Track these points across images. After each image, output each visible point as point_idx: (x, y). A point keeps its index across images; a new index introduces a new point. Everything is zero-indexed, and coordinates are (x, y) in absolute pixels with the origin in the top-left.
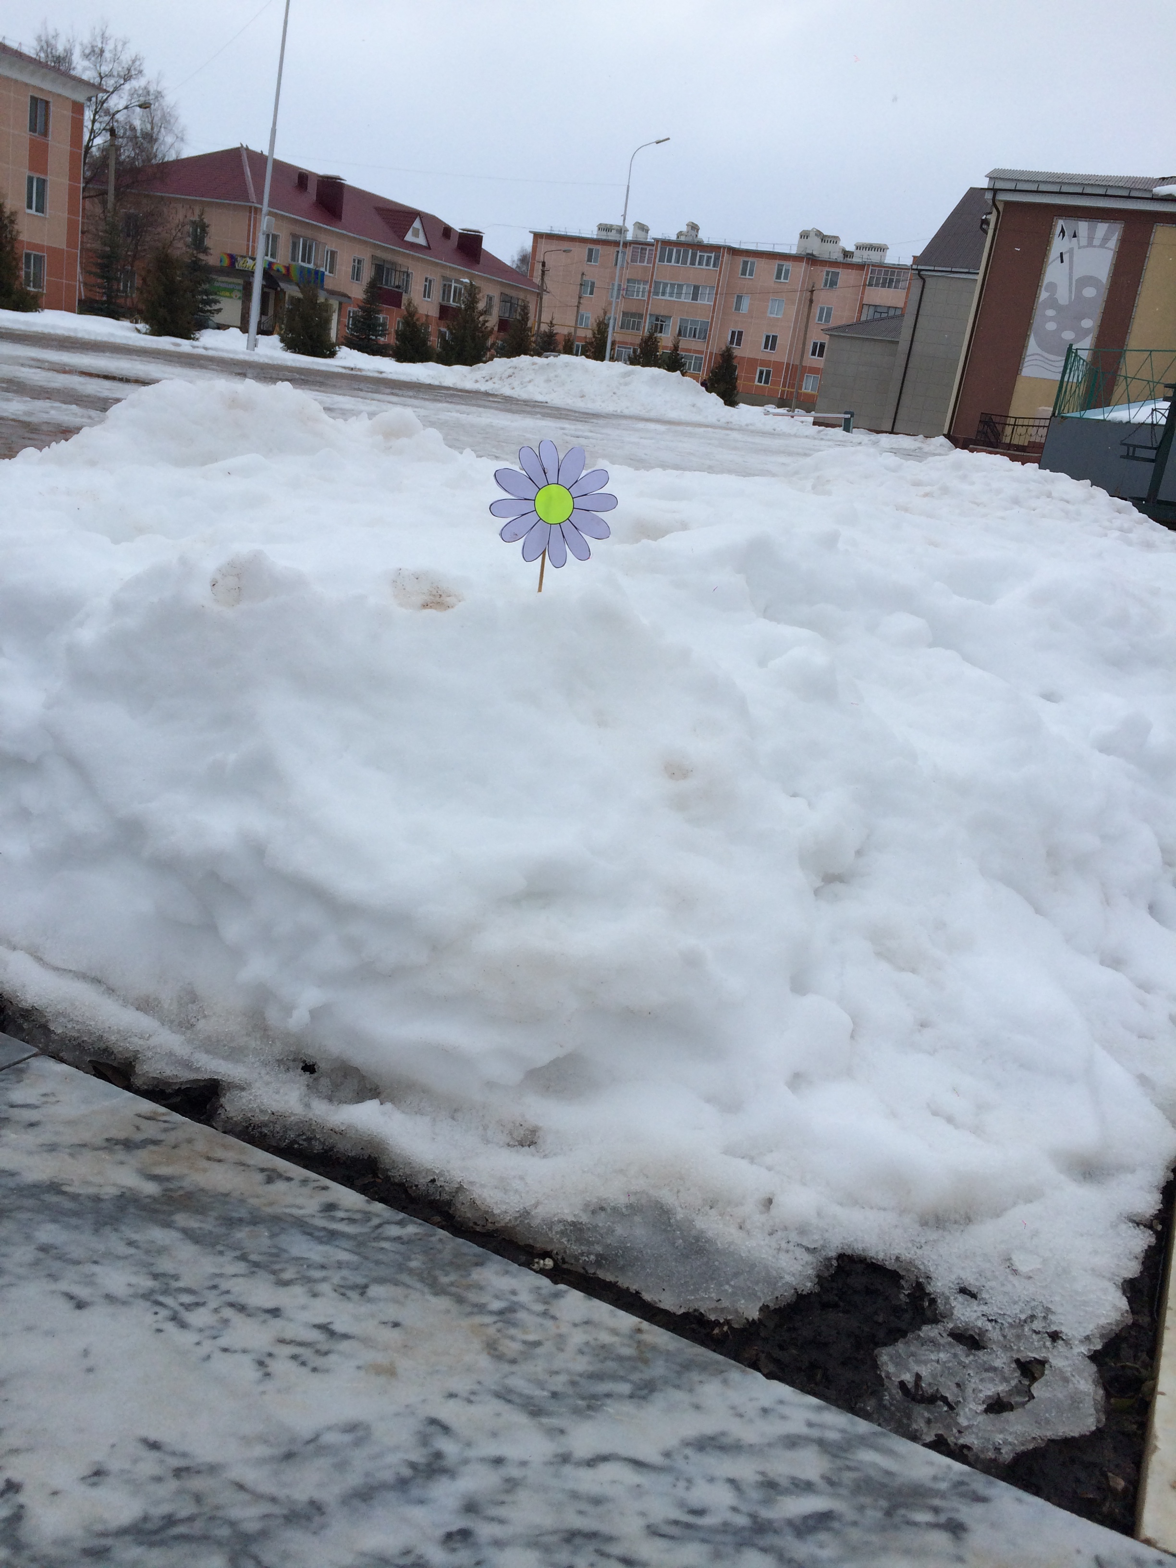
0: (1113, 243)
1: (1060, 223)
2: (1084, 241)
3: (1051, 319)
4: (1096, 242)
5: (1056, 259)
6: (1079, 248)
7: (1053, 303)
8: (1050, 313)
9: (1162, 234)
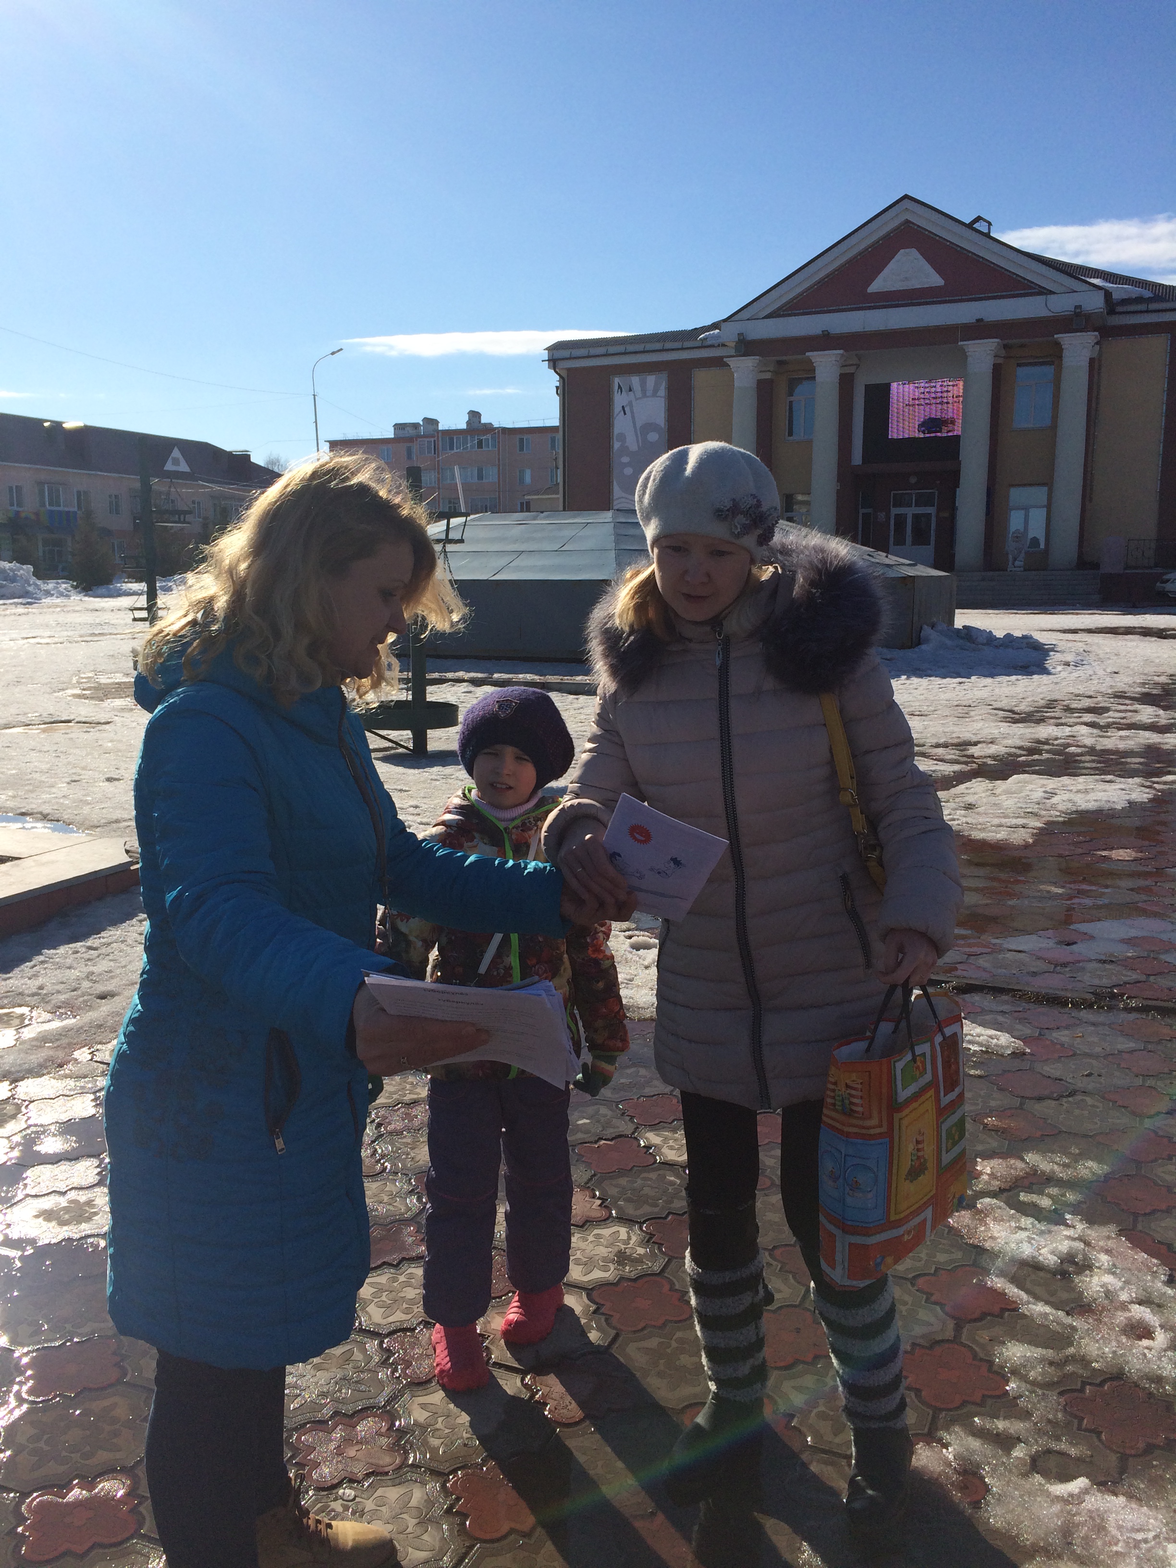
0: (662, 392)
1: (617, 381)
2: (639, 394)
3: (626, 465)
4: (649, 393)
5: (620, 412)
6: (637, 399)
7: (625, 450)
8: (625, 460)
9: (701, 378)
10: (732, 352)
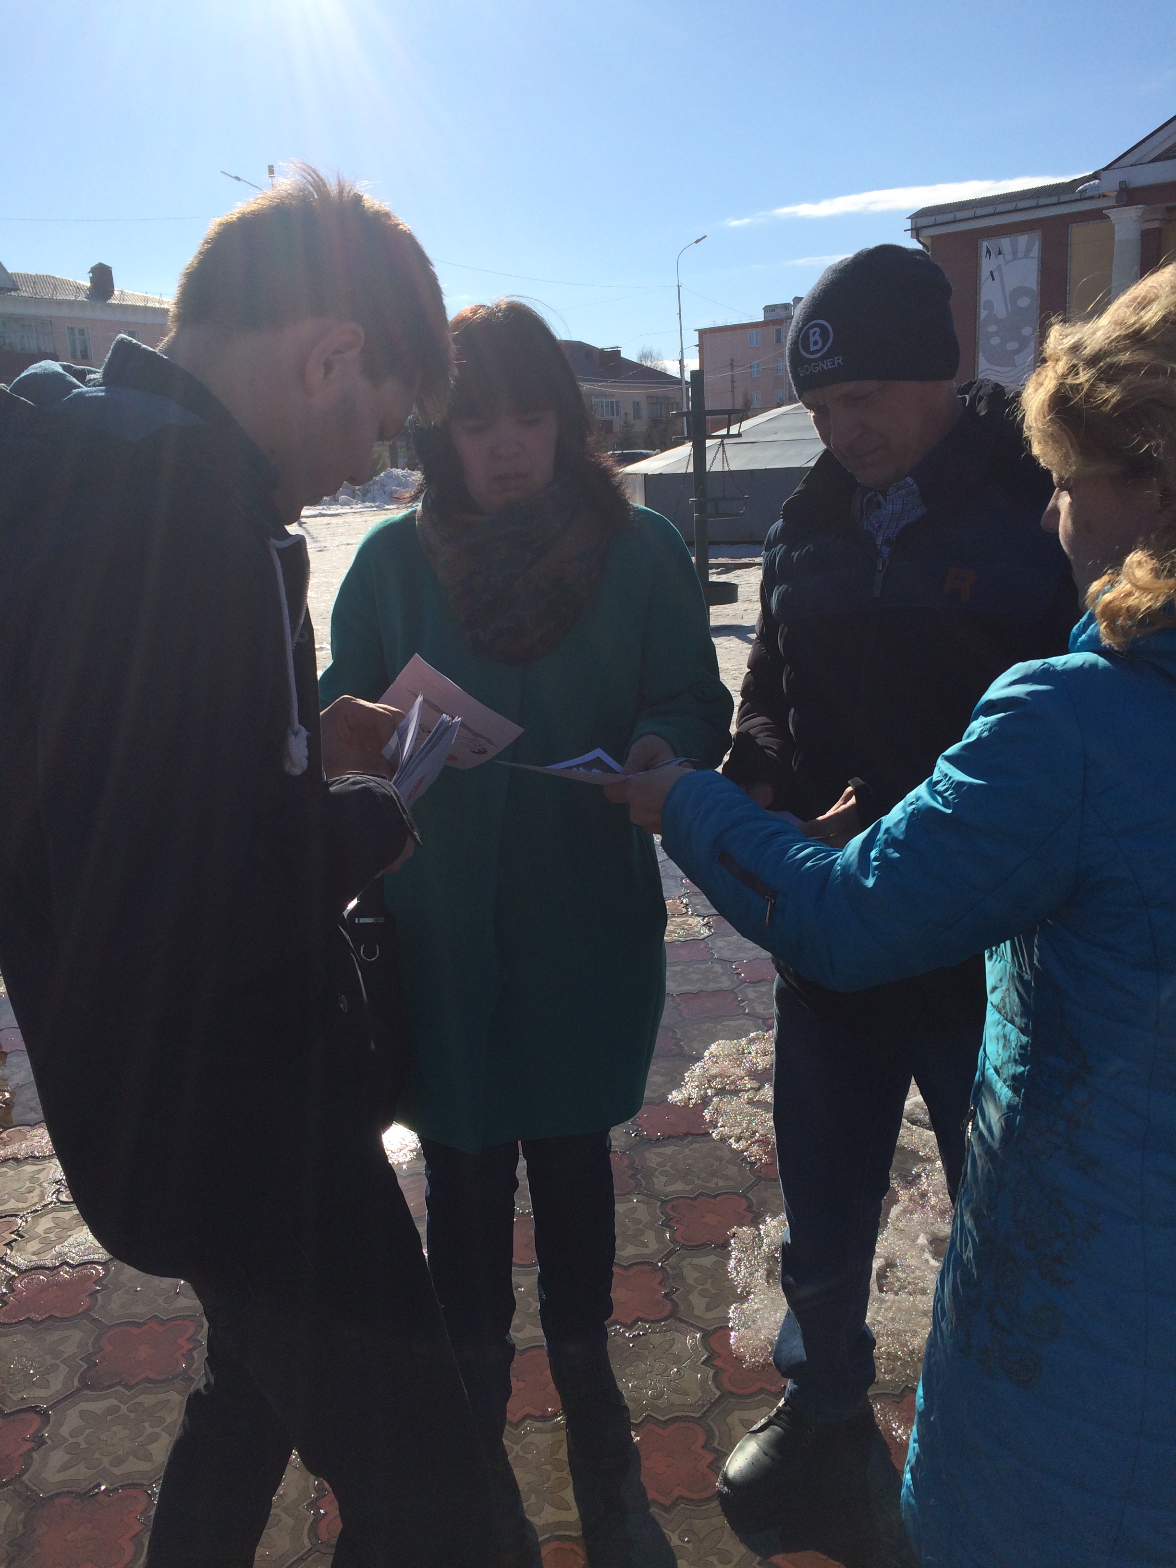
0: (1035, 252)
1: (985, 244)
2: (1009, 257)
3: (994, 334)
4: (1020, 254)
5: (987, 279)
6: (1007, 263)
7: (992, 319)
8: (992, 328)
9: (1078, 234)
10: (1112, 202)
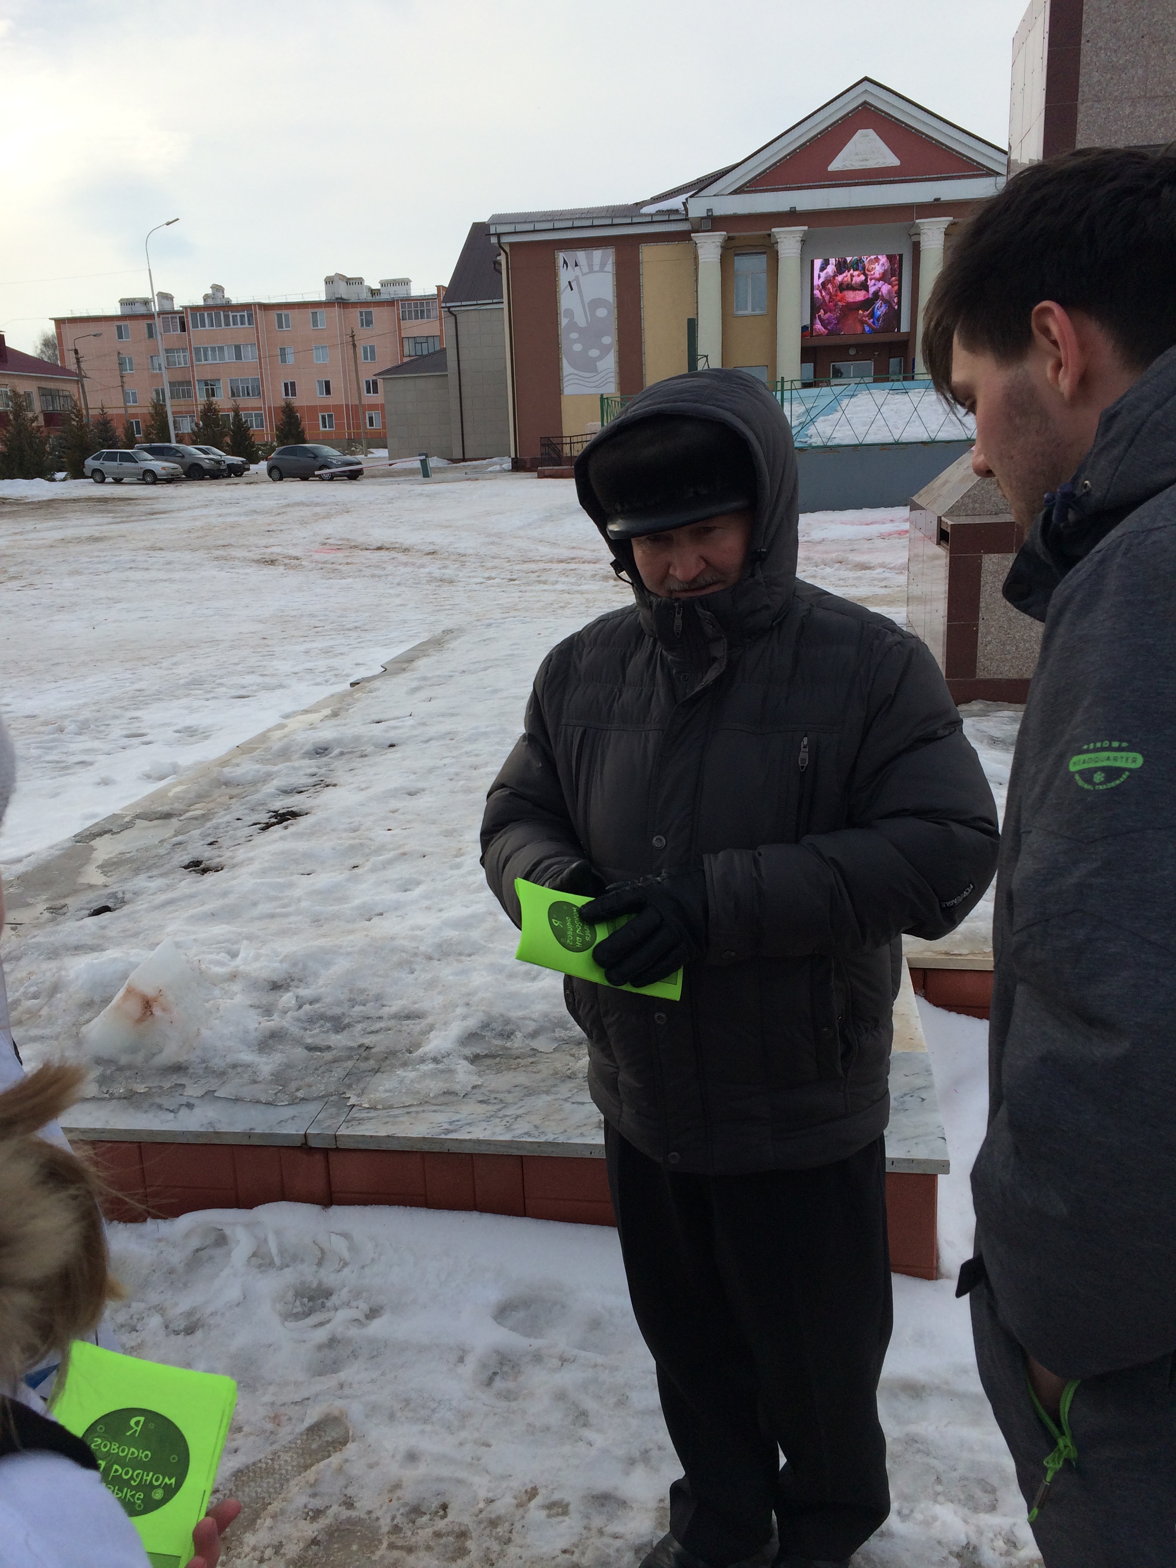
0: (610, 267)
1: (561, 256)
2: (585, 269)
3: (576, 341)
4: (596, 267)
5: (566, 288)
6: (584, 275)
7: (573, 326)
8: (574, 336)
9: (648, 253)
10: (697, 228)
